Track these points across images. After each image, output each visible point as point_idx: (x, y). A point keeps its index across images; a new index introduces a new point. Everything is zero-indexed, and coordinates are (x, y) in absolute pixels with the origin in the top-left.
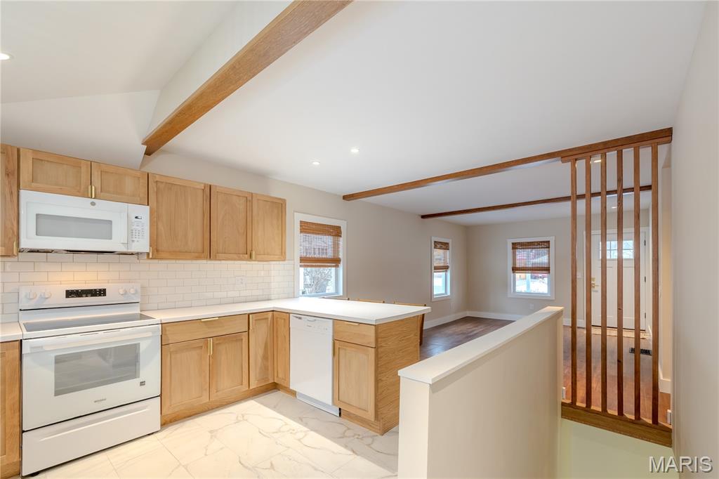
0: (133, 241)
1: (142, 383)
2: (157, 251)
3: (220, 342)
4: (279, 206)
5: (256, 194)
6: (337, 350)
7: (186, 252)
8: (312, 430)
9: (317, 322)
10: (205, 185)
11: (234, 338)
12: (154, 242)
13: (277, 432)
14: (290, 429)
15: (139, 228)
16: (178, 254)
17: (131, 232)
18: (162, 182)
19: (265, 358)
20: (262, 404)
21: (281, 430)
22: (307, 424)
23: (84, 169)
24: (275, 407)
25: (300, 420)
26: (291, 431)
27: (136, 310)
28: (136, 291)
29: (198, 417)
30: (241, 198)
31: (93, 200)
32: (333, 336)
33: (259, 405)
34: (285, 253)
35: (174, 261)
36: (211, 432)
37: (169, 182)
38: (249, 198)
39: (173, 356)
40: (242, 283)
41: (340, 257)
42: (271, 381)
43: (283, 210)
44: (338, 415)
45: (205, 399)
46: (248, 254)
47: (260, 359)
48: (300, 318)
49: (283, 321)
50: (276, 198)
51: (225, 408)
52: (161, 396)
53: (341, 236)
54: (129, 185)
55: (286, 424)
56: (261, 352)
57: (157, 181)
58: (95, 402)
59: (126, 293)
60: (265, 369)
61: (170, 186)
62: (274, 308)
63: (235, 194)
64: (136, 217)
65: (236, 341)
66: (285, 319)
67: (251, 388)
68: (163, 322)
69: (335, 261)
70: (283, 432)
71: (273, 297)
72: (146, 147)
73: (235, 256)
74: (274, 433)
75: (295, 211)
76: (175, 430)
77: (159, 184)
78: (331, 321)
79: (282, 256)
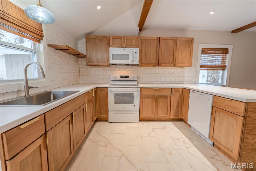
0: (134, 60)
1: (134, 106)
2: (141, 63)
3: (160, 97)
4: (190, 42)
5: (179, 38)
6: (214, 112)
7: (150, 64)
8: (194, 146)
9: (203, 95)
10: (158, 38)
11: (165, 97)
12: (140, 60)
13: (177, 140)
14: (184, 141)
15: (136, 56)
16: (148, 65)
17: (133, 57)
18: (143, 39)
19: (178, 107)
20: (175, 125)
21: (180, 139)
22: (193, 142)
23: (123, 39)
24: (179, 128)
25: (190, 139)
26: (184, 142)
27: (136, 83)
28: (136, 77)
29: (151, 122)
30: (172, 40)
31: (124, 48)
32: (212, 104)
33: (173, 125)
34: (191, 63)
35: (147, 68)
36: (153, 128)
37: (145, 39)
38: (176, 40)
39: (143, 99)
40: (172, 76)
41: (226, 65)
42: (180, 117)
43: (192, 43)
44: (212, 145)
45: (153, 116)
46: (173, 64)
47: (175, 108)
48: (195, 92)
49: (186, 93)
50: (188, 38)
51: (160, 122)
52: (139, 111)
53: (228, 54)
54: (134, 42)
55: (182, 138)
56: (176, 104)
57: (142, 39)
58: (123, 108)
59: (133, 77)
60: (177, 111)
61: (146, 40)
62: (183, 87)
63: (170, 39)
64: (135, 52)
65: (166, 98)
66: (187, 92)
67: (171, 117)
68: (141, 87)
69: (223, 67)
70: (180, 140)
71: (185, 83)
72: (139, 28)
73: (168, 65)
74: (175, 139)
75: (199, 44)
76: (143, 123)
77: (142, 40)
78: (212, 96)
79: (190, 65)
